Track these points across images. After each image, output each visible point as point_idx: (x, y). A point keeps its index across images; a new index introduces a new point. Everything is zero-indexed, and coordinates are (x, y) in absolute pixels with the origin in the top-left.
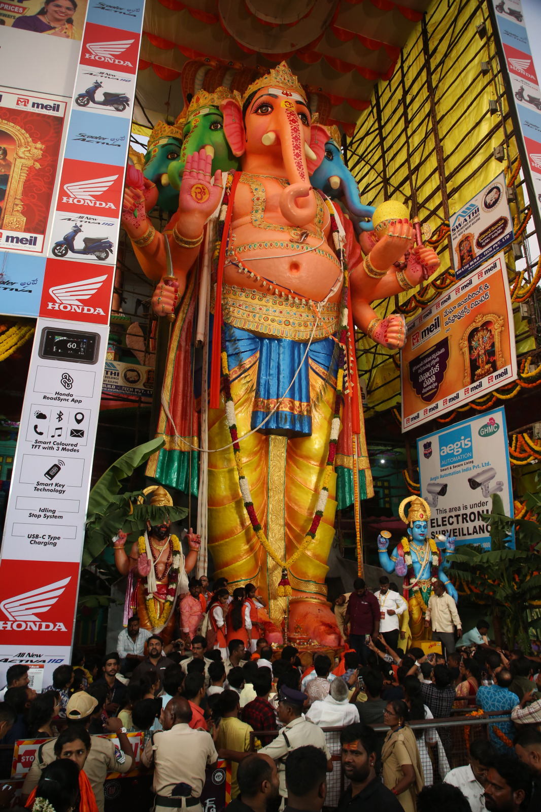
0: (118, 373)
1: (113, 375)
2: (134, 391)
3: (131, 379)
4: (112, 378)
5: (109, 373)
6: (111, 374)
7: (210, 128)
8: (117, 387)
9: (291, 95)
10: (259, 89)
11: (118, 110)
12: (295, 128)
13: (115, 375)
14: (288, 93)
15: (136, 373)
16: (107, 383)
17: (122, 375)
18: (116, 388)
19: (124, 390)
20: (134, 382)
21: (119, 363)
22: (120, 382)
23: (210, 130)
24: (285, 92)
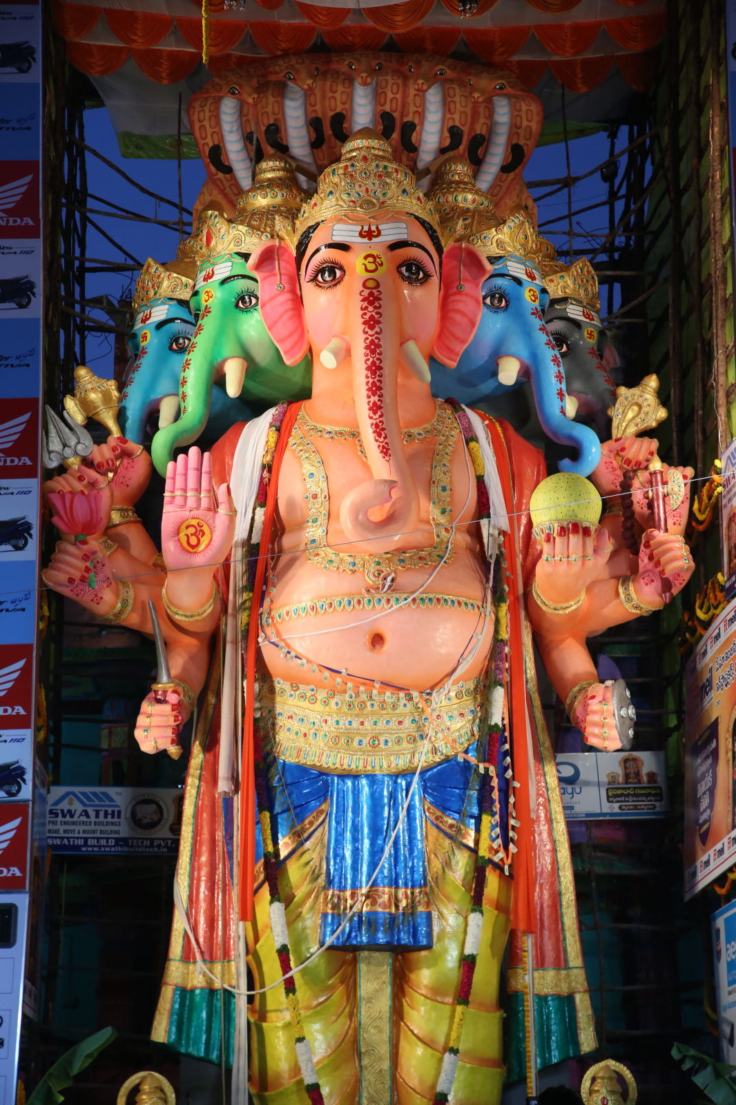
0: (119, 812)
1: (109, 819)
2: (152, 845)
3: (145, 821)
4: (107, 824)
5: (102, 814)
6: (106, 817)
7: (237, 306)
8: (117, 840)
9: (379, 234)
10: (318, 224)
11: (17, 548)
12: (372, 342)
13: (113, 817)
14: (373, 228)
15: (154, 807)
16: (98, 835)
17: (126, 814)
18: (116, 845)
19: (132, 846)
20: (153, 825)
21: (119, 789)
22: (123, 829)
23: (238, 310)
24: (366, 228)
